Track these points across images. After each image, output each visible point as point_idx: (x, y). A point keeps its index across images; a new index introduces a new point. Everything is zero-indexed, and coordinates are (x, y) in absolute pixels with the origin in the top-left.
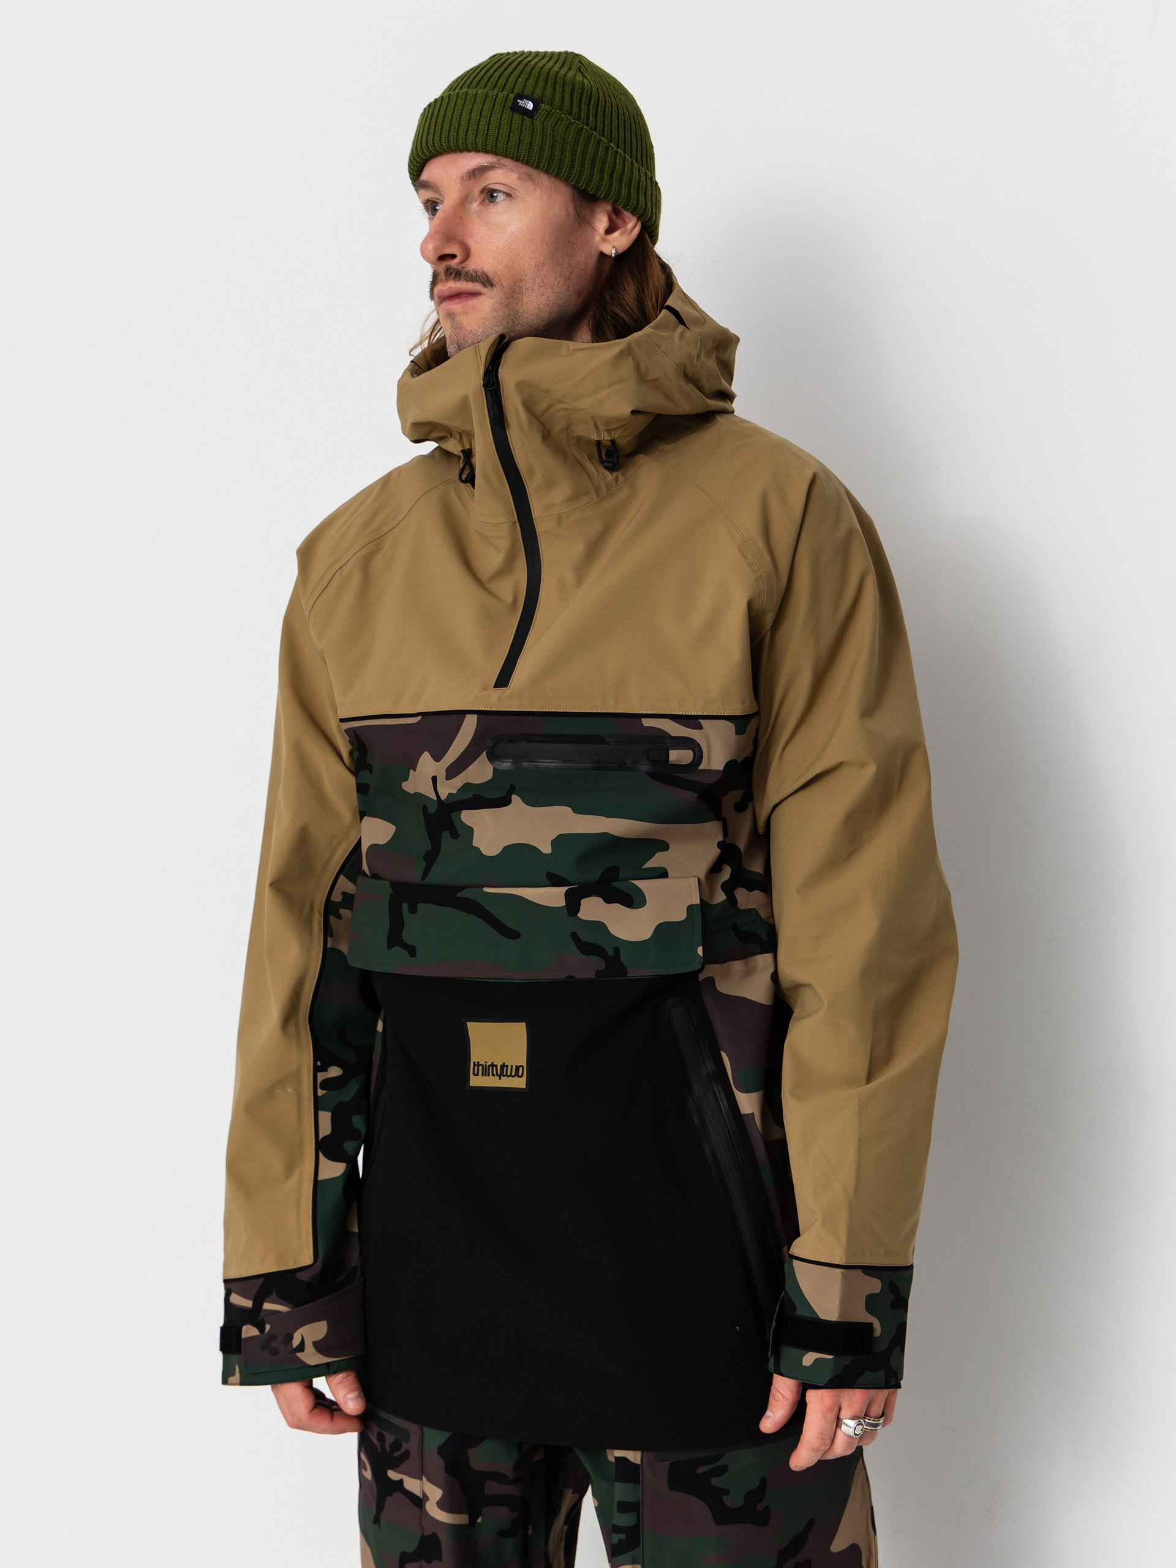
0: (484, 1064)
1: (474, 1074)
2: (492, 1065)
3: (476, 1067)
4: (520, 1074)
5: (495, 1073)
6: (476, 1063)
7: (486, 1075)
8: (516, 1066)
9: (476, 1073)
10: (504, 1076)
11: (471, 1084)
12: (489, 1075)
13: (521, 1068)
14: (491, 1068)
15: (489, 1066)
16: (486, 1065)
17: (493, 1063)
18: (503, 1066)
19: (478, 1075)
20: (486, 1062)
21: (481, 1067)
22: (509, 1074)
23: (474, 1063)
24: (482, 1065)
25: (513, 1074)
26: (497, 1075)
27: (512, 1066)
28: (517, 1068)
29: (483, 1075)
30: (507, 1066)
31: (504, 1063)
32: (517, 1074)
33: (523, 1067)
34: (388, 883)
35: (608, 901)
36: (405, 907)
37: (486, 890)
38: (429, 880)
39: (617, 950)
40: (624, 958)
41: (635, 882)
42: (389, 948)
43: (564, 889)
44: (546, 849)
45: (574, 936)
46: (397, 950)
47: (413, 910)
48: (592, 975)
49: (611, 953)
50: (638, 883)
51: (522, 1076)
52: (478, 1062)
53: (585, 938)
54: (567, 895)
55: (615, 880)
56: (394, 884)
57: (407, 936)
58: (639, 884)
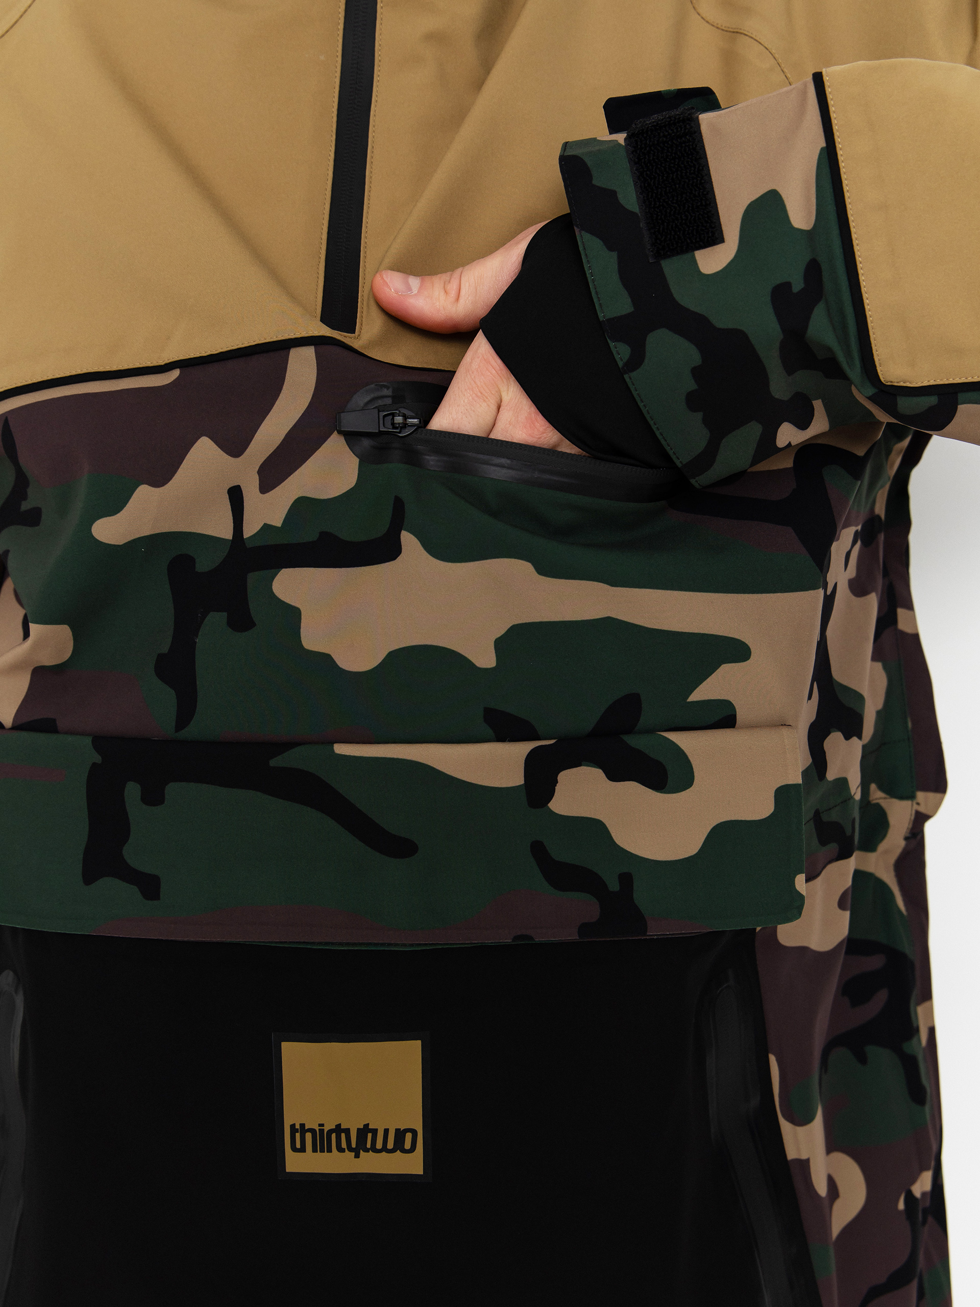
0: (317, 1128)
1: (294, 1149)
2: (338, 1129)
3: (298, 1135)
4: (408, 1145)
5: (344, 1145)
6: (298, 1127)
7: (322, 1151)
8: (397, 1130)
9: (298, 1146)
10: (367, 1150)
11: (290, 1168)
12: (330, 1151)
13: (409, 1136)
14: (334, 1136)
15: (330, 1132)
16: (322, 1131)
17: (339, 1126)
18: (364, 1131)
19: (303, 1149)
20: (321, 1125)
21: (309, 1136)
22: (379, 1145)
23: (293, 1127)
24: (312, 1131)
25: (390, 1145)
26: (350, 1149)
27: (386, 1131)
28: (400, 1134)
29: (314, 1150)
30: (375, 1132)
31: (366, 1126)
32: (399, 1145)
33: (414, 1132)
34: (88, 741)
35: (614, 776)
36: (132, 791)
37: (341, 749)
38: (192, 731)
39: (626, 880)
40: (641, 896)
41: (673, 737)
42: (89, 877)
43: (524, 749)
44: (485, 659)
45: (538, 850)
46: (109, 885)
47: (153, 797)
48: (571, 935)
49: (614, 886)
50: (675, 737)
51: (413, 1149)
52: (302, 1126)
53: (559, 853)
54: (531, 760)
55: (630, 731)
56: (100, 742)
57: (133, 855)
58: (680, 739)
